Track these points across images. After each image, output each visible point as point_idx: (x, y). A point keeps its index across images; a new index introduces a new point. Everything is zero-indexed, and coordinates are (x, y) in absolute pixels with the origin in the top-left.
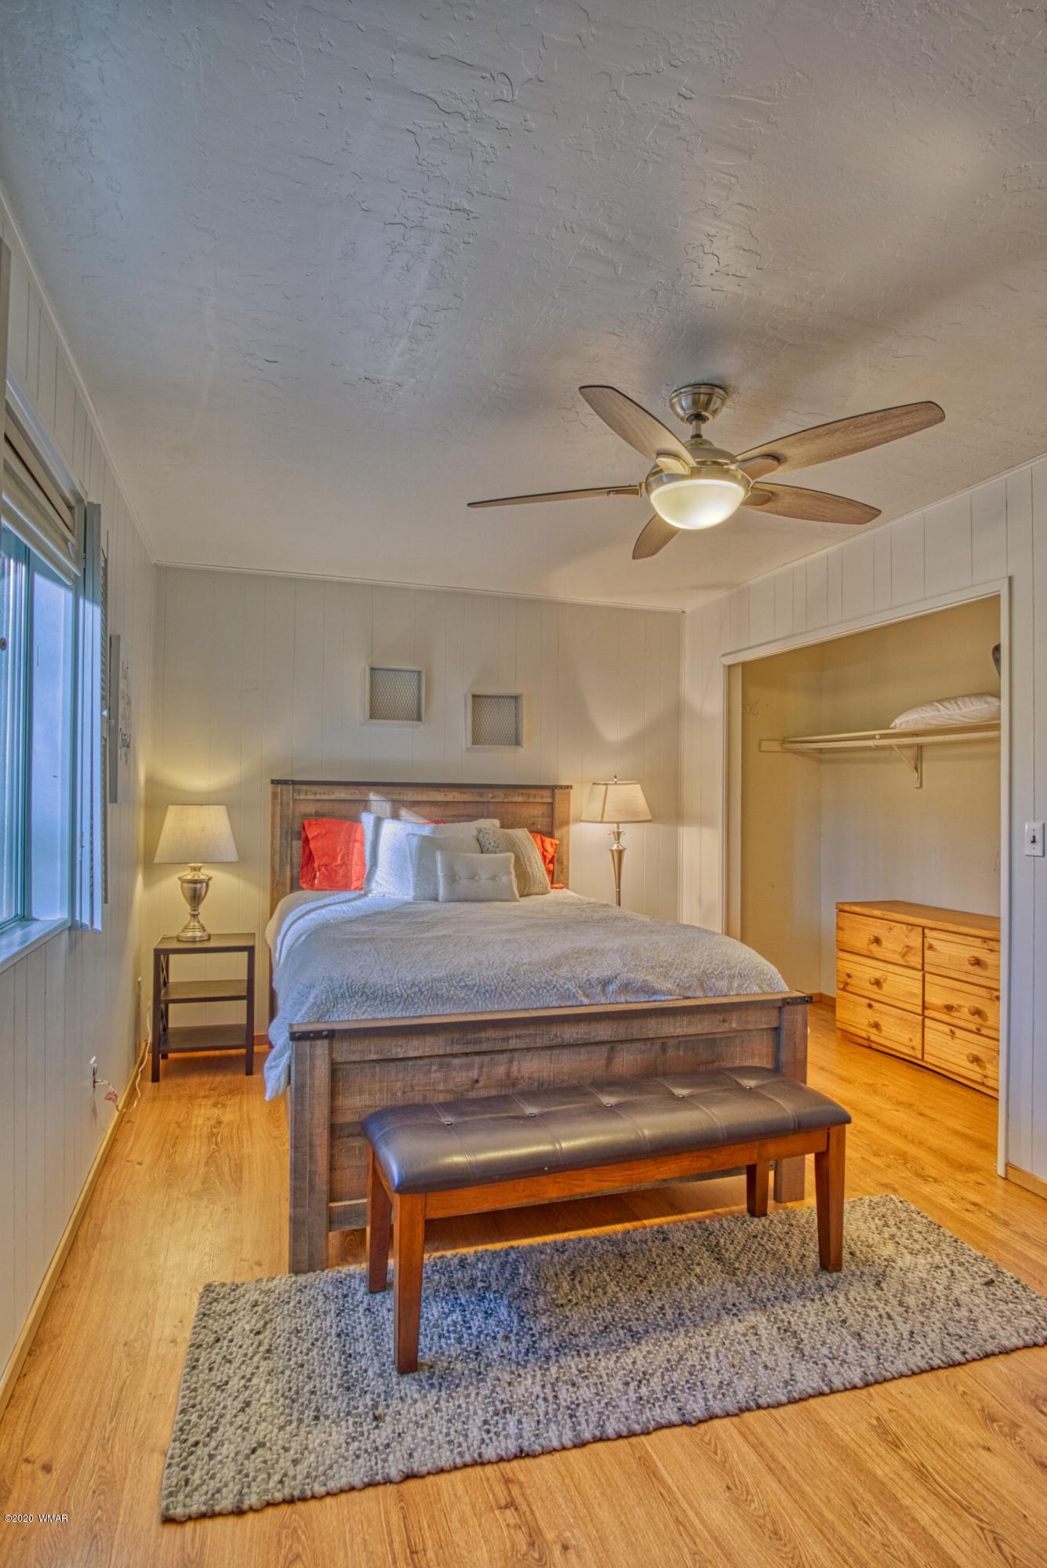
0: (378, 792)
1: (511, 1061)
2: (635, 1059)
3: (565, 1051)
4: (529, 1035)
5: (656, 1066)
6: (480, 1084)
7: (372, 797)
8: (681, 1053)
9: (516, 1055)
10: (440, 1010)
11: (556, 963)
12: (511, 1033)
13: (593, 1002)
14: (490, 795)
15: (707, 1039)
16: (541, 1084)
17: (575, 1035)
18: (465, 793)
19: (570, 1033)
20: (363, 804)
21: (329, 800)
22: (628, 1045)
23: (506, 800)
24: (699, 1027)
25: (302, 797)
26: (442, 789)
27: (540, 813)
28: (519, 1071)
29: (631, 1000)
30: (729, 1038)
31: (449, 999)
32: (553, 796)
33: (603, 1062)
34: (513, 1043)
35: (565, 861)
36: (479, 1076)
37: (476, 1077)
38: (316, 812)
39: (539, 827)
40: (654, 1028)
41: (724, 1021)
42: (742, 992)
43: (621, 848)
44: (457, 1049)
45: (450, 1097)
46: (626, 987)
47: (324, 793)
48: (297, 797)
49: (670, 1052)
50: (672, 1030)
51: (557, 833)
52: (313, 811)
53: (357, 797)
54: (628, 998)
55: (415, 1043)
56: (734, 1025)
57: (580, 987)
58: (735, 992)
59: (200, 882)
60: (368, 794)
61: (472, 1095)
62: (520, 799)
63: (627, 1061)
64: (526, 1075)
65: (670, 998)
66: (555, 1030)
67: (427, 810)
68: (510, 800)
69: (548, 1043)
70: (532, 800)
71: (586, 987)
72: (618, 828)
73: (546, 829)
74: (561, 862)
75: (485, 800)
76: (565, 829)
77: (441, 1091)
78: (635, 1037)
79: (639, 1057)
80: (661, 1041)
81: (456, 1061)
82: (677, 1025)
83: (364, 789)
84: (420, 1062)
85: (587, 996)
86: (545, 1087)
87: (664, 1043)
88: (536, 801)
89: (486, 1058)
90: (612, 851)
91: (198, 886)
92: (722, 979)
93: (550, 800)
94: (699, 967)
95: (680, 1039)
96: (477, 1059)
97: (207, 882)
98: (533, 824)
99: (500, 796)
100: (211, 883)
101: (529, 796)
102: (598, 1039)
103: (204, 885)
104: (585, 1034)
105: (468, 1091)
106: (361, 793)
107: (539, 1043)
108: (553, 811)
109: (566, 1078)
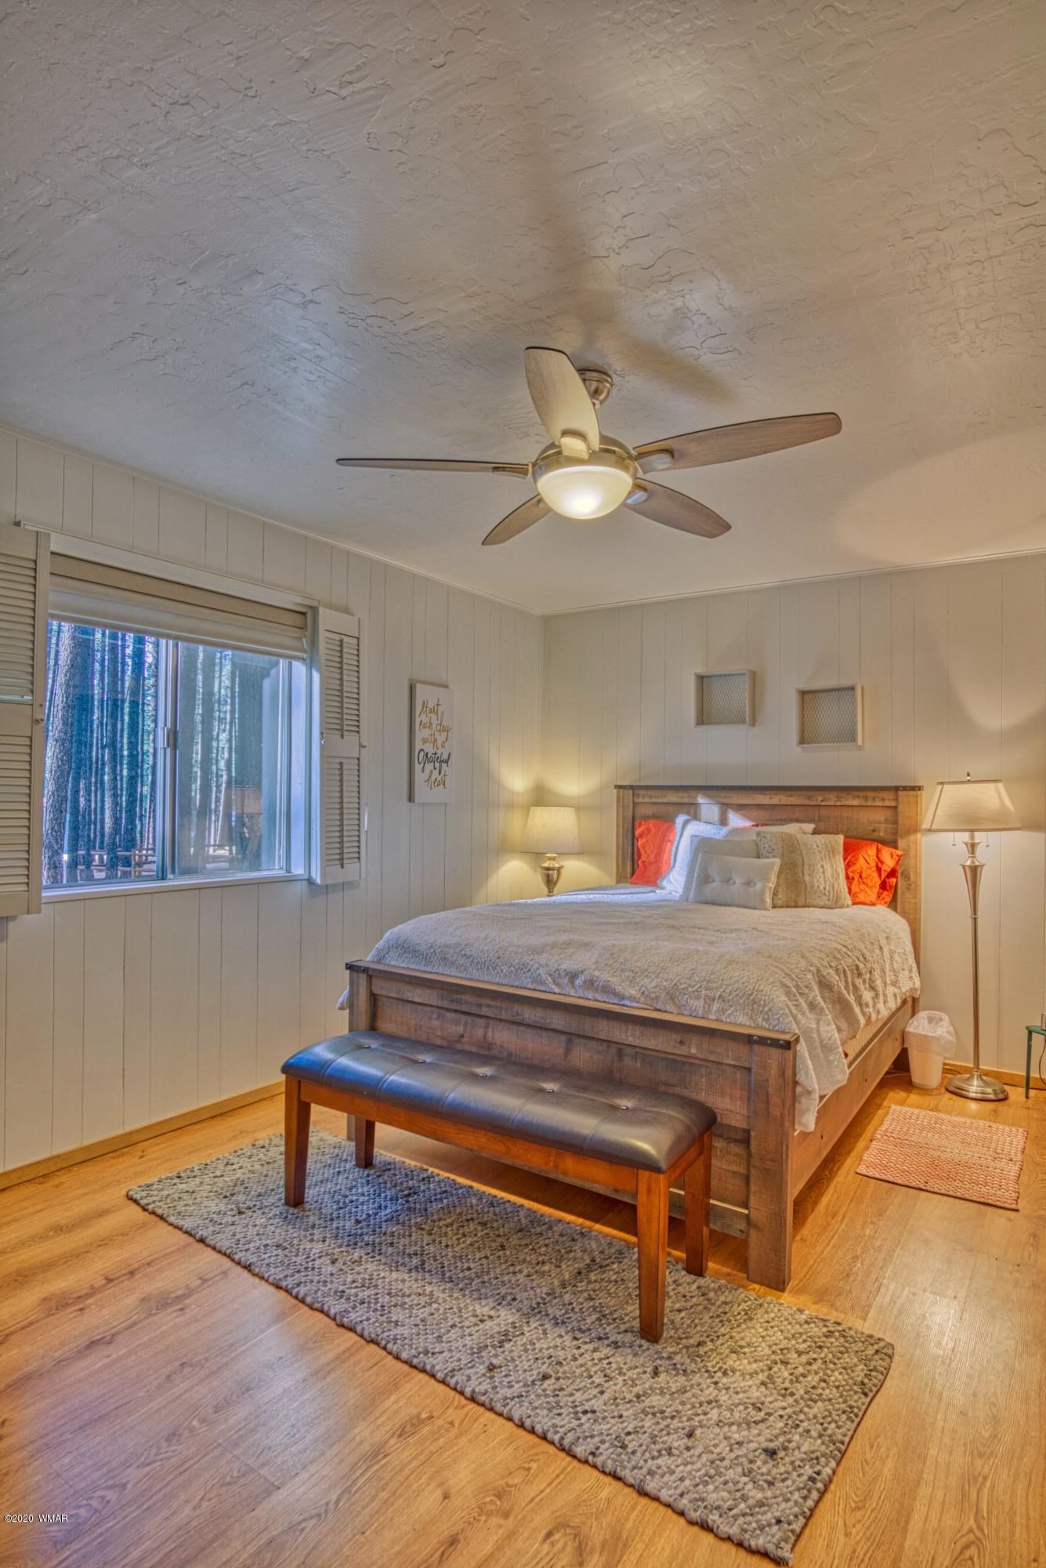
0: (706, 796)
1: (487, 1027)
2: (591, 1057)
3: (530, 1031)
4: (497, 1007)
5: (612, 1071)
6: (465, 1040)
7: (701, 800)
8: (639, 1065)
9: (491, 1022)
10: (447, 971)
11: (537, 951)
12: (483, 1001)
13: (563, 992)
14: (820, 798)
15: (667, 1058)
16: (510, 1055)
17: (532, 1016)
18: (792, 796)
19: (530, 1014)
20: (694, 807)
21: (664, 803)
22: (585, 1041)
23: (838, 804)
24: (653, 1042)
25: (641, 800)
26: (767, 792)
27: (882, 818)
28: (493, 1038)
29: (600, 999)
30: (692, 1064)
31: (453, 963)
32: (896, 799)
33: (561, 1051)
34: (484, 1011)
35: (912, 876)
36: (465, 1032)
37: (462, 1032)
38: (654, 814)
39: (882, 834)
40: (604, 1029)
41: (681, 1042)
42: (723, 1018)
43: (977, 863)
44: (445, 1004)
45: (444, 1043)
46: (590, 984)
47: (658, 797)
48: (637, 800)
49: (627, 1061)
50: (623, 1037)
51: (901, 843)
52: (651, 813)
53: (686, 800)
54: (596, 995)
55: (419, 991)
56: (693, 1051)
57: (550, 975)
58: (714, 1017)
59: (552, 869)
60: (696, 798)
61: (459, 1047)
62: (856, 802)
63: (583, 1056)
64: (498, 1042)
65: (635, 1005)
66: (517, 1008)
67: (755, 813)
68: (843, 803)
69: (511, 1018)
70: (869, 803)
71: (556, 975)
72: (972, 837)
73: (889, 837)
74: (907, 877)
75: (815, 803)
76: (912, 838)
77: (438, 1036)
78: (586, 1034)
79: (595, 1057)
80: (618, 1046)
81: (449, 1015)
82: (629, 1034)
83: (692, 793)
84: (426, 1009)
85: (558, 985)
86: (513, 1058)
87: (621, 1049)
88: (875, 804)
89: (469, 1019)
90: (964, 867)
91: (551, 872)
92: (698, 998)
93: (893, 804)
94: (672, 980)
95: (638, 1050)
96: (463, 1018)
97: (559, 869)
98: (874, 831)
99: (832, 799)
100: (563, 871)
101: (866, 798)
102: (553, 1026)
103: (556, 872)
104: (542, 1018)
105: (456, 1042)
106: (689, 797)
107: (504, 1016)
108: (897, 816)
109: (530, 1055)
